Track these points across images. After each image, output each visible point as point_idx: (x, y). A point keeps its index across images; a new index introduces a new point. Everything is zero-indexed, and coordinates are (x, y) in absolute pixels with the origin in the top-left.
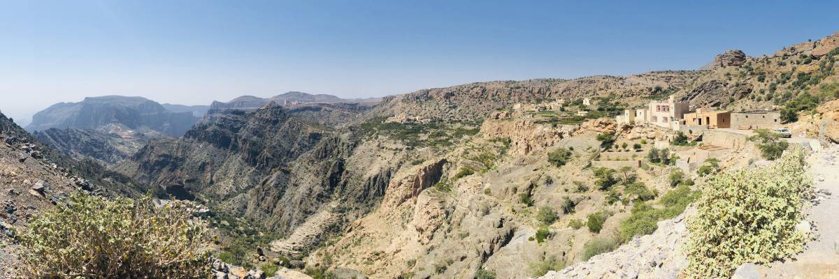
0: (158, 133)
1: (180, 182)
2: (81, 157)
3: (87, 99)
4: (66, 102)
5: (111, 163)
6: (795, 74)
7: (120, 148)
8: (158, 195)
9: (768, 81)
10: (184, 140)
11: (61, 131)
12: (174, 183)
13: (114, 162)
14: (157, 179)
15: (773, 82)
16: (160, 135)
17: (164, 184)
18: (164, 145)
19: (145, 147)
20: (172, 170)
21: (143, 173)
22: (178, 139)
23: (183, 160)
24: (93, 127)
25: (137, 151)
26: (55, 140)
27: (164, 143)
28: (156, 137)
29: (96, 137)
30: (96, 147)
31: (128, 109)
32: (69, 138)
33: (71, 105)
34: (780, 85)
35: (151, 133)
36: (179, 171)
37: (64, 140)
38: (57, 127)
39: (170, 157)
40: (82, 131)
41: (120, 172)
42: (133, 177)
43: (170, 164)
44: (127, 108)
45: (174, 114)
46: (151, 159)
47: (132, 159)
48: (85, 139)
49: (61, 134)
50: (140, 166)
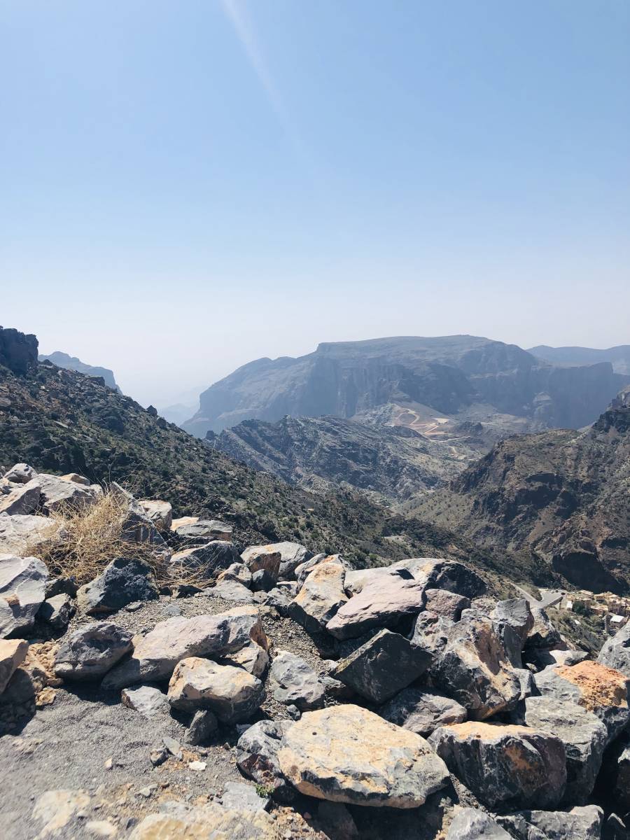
0: (521, 421)
1: (588, 546)
2: (323, 485)
3: (323, 347)
4: (273, 358)
5: (401, 499)
7: (420, 460)
8: (531, 574)
10: (594, 437)
11: (269, 426)
12: (573, 547)
13: (408, 495)
14: (524, 536)
16: (527, 426)
17: (545, 548)
18: (539, 451)
19: (489, 458)
20: (565, 514)
21: (485, 523)
22: (577, 434)
23: (592, 488)
24: (342, 414)
25: (463, 467)
26: (256, 446)
27: (541, 447)
28: (516, 431)
29: (354, 438)
30: (356, 460)
31: (434, 367)
32: (289, 441)
33: (285, 362)
35: (499, 422)
36: (583, 515)
37: (277, 447)
38: (257, 417)
39: (559, 480)
40: (318, 422)
41: (424, 519)
42: (459, 531)
43: (559, 499)
44: (429, 365)
45: (561, 371)
46: (507, 487)
47: (454, 487)
48: (326, 440)
49: (268, 433)
50: (477, 503)
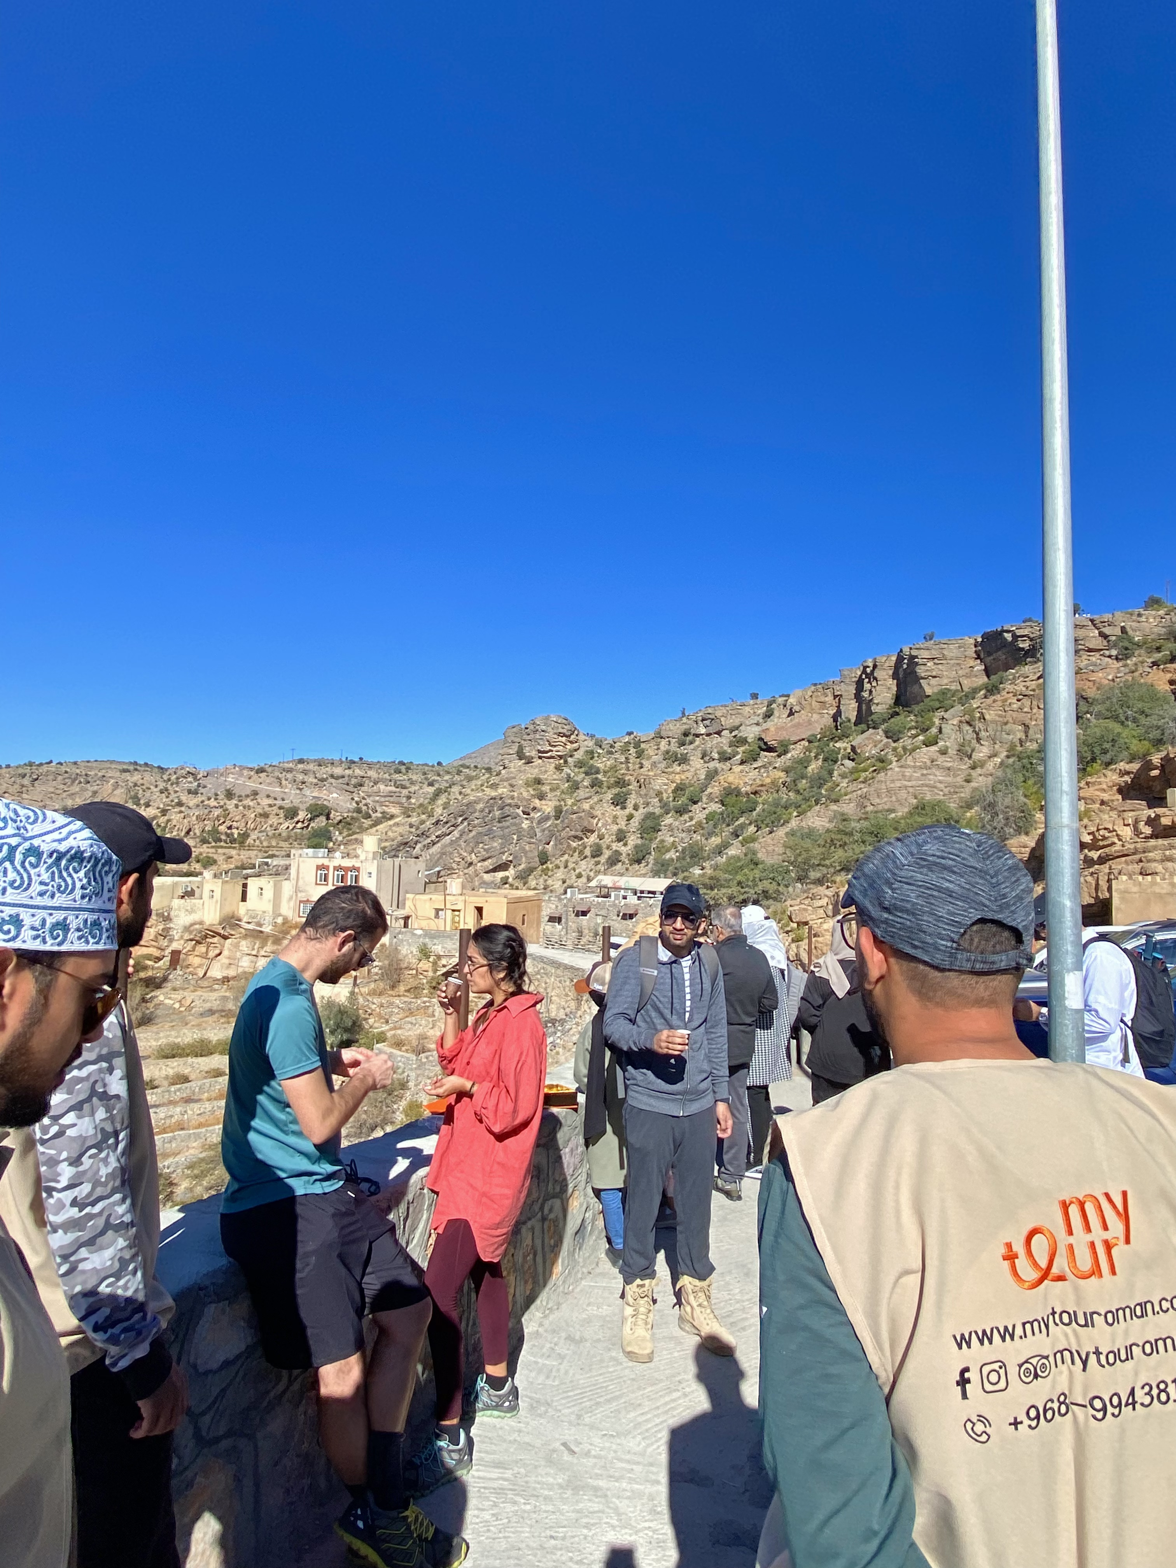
6: (715, 789)
9: (636, 808)
15: (650, 809)
34: (668, 820)
